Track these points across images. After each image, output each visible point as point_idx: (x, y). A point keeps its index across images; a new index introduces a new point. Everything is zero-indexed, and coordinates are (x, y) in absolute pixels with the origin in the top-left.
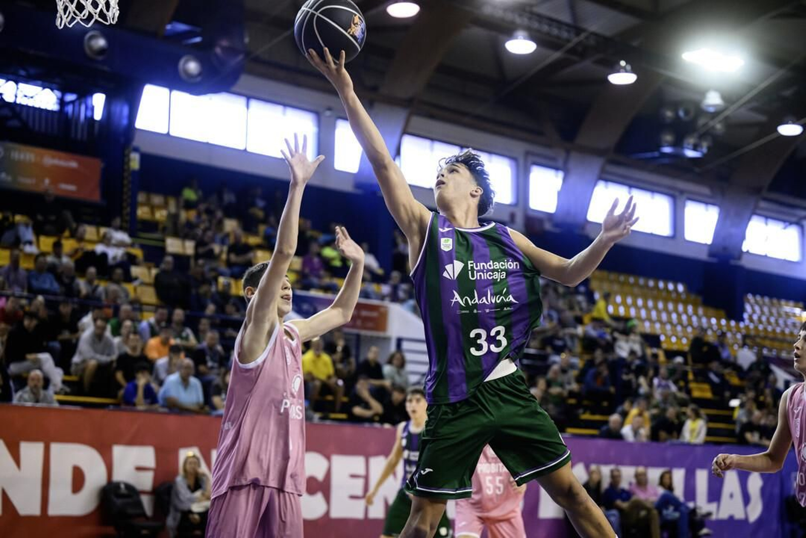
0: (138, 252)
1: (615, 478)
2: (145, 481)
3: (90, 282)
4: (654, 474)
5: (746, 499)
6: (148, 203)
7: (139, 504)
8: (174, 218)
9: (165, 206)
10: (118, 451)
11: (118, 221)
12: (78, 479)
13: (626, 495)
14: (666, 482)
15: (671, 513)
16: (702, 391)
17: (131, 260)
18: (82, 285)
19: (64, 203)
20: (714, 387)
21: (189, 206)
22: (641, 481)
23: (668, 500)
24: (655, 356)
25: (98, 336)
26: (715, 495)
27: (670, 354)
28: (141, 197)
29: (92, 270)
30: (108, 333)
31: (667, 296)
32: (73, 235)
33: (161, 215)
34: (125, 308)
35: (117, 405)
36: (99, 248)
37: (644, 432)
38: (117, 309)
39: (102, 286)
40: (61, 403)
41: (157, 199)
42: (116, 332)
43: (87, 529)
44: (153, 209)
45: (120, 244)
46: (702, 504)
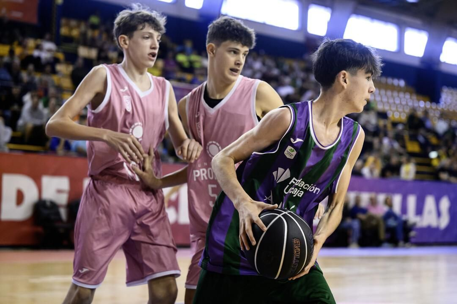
0: (61, 56)
1: (358, 200)
2: (63, 199)
3: (29, 74)
4: (381, 198)
5: (439, 214)
6: (68, 25)
7: (58, 214)
8: (84, 35)
9: (78, 26)
10: (46, 180)
11: (47, 36)
12: (20, 197)
13: (364, 211)
14: (389, 203)
15: (392, 223)
16: (413, 147)
17: (56, 61)
18: (24, 76)
19: (14, 24)
20: (421, 145)
21: (94, 27)
22: (373, 202)
23: (390, 215)
24: (385, 126)
25: (34, 108)
26: (419, 211)
27: (395, 124)
28: (63, 21)
29: (31, 67)
30: (41, 106)
31: (393, 88)
32: (21, 44)
33: (75, 33)
34: (52, 91)
35: (46, 152)
36: (36, 53)
37: (377, 172)
38: (46, 91)
39: (37, 77)
40: (11, 150)
41: (73, 23)
42: (46, 105)
43: (26, 229)
44: (71, 29)
45: (49, 51)
46: (411, 217)
